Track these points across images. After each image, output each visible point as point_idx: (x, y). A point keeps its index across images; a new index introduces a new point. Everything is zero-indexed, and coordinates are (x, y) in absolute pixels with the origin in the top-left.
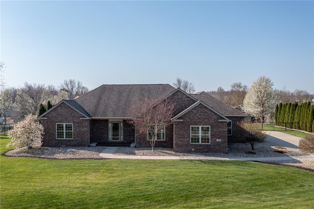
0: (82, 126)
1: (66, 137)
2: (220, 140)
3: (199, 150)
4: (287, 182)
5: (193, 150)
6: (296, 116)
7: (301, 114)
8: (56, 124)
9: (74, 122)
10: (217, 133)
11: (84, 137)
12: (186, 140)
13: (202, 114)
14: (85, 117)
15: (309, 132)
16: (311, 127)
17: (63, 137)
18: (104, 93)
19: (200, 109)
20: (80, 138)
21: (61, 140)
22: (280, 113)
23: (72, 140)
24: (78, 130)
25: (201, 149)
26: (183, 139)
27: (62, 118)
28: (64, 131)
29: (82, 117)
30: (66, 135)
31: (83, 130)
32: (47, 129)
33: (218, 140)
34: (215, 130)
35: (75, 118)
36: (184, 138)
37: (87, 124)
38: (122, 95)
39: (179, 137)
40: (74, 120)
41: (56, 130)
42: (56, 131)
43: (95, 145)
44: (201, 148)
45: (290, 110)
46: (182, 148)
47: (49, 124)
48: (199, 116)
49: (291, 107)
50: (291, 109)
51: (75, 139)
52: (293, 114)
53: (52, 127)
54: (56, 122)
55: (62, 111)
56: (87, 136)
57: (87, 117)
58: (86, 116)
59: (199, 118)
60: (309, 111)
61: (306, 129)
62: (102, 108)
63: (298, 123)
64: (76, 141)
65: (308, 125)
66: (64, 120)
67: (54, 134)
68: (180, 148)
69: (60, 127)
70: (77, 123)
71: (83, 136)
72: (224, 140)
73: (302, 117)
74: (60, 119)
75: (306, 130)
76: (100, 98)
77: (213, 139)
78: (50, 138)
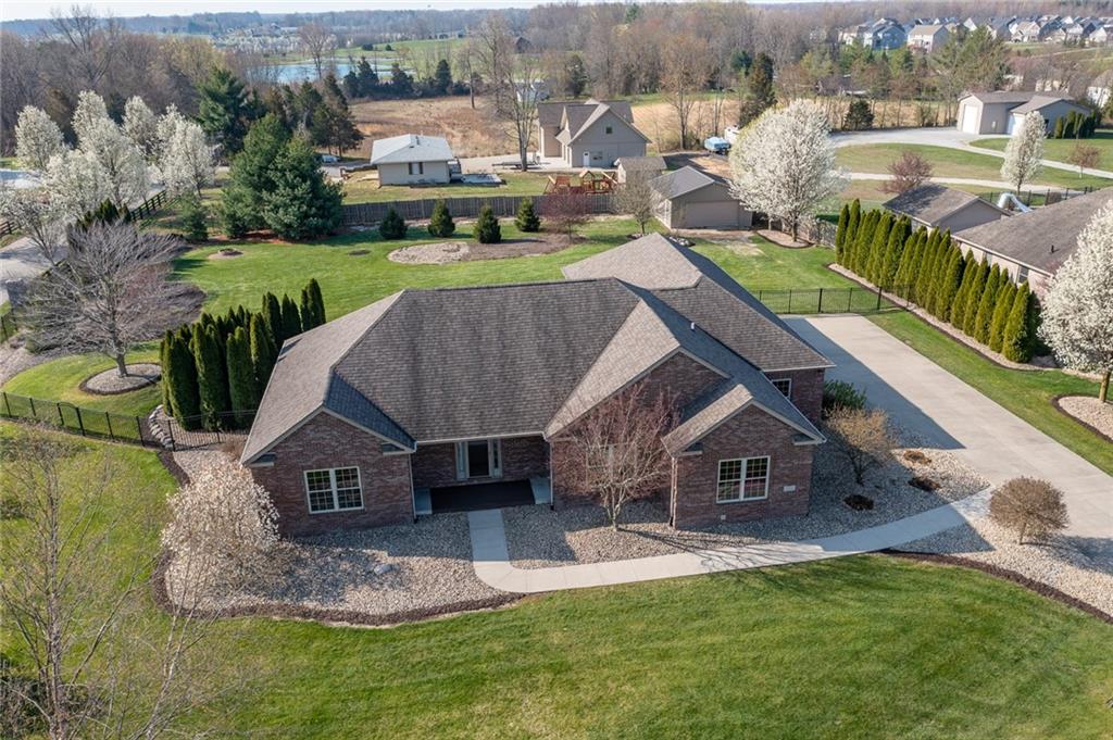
0: (392, 473)
1: (342, 506)
2: (793, 488)
3: (739, 516)
4: (986, 647)
5: (723, 517)
6: (904, 260)
7: (923, 263)
8: (305, 472)
9: (363, 463)
10: (786, 472)
11: (398, 500)
12: (706, 497)
13: (751, 428)
14: (398, 449)
15: (939, 319)
16: (949, 308)
17: (333, 507)
18: (421, 329)
19: (746, 418)
20: (386, 506)
21: (327, 515)
22: (854, 233)
23: (363, 512)
24: (377, 483)
25: (743, 515)
26: (698, 495)
27: (322, 456)
28: (334, 488)
29: (390, 450)
30: (340, 499)
31: (395, 481)
32: (276, 491)
33: (787, 489)
34: (782, 465)
35: (365, 452)
36: (701, 492)
37: (404, 465)
38: (480, 337)
39: (687, 493)
40: (363, 458)
41: (308, 489)
42: (308, 492)
43: (430, 512)
44: (744, 511)
45: (888, 238)
46: (693, 518)
47: (282, 475)
48: (743, 436)
49: (892, 233)
50: (891, 239)
51: (371, 509)
52: (895, 251)
53: (291, 483)
54: (303, 468)
55: (318, 435)
56: (408, 497)
57: (405, 448)
58: (401, 446)
59: (744, 441)
60: (948, 261)
61: (934, 310)
62: (434, 399)
63: (911, 286)
64: (376, 513)
65: (940, 302)
66: (330, 460)
67: (303, 503)
68: (689, 519)
69: (319, 480)
70: (373, 465)
71: (396, 498)
72: (801, 488)
73: (925, 271)
74: (316, 458)
75: (932, 311)
76: (415, 357)
77: (776, 487)
78: (291, 514)
